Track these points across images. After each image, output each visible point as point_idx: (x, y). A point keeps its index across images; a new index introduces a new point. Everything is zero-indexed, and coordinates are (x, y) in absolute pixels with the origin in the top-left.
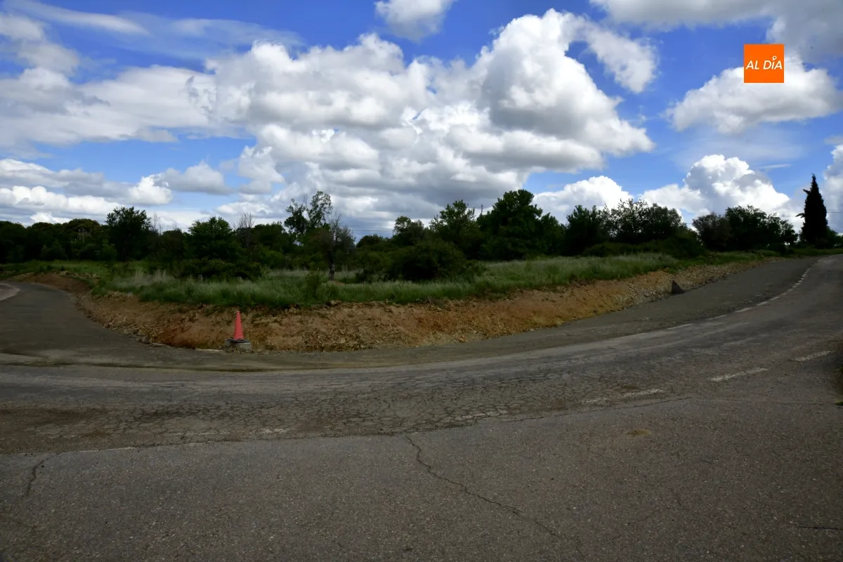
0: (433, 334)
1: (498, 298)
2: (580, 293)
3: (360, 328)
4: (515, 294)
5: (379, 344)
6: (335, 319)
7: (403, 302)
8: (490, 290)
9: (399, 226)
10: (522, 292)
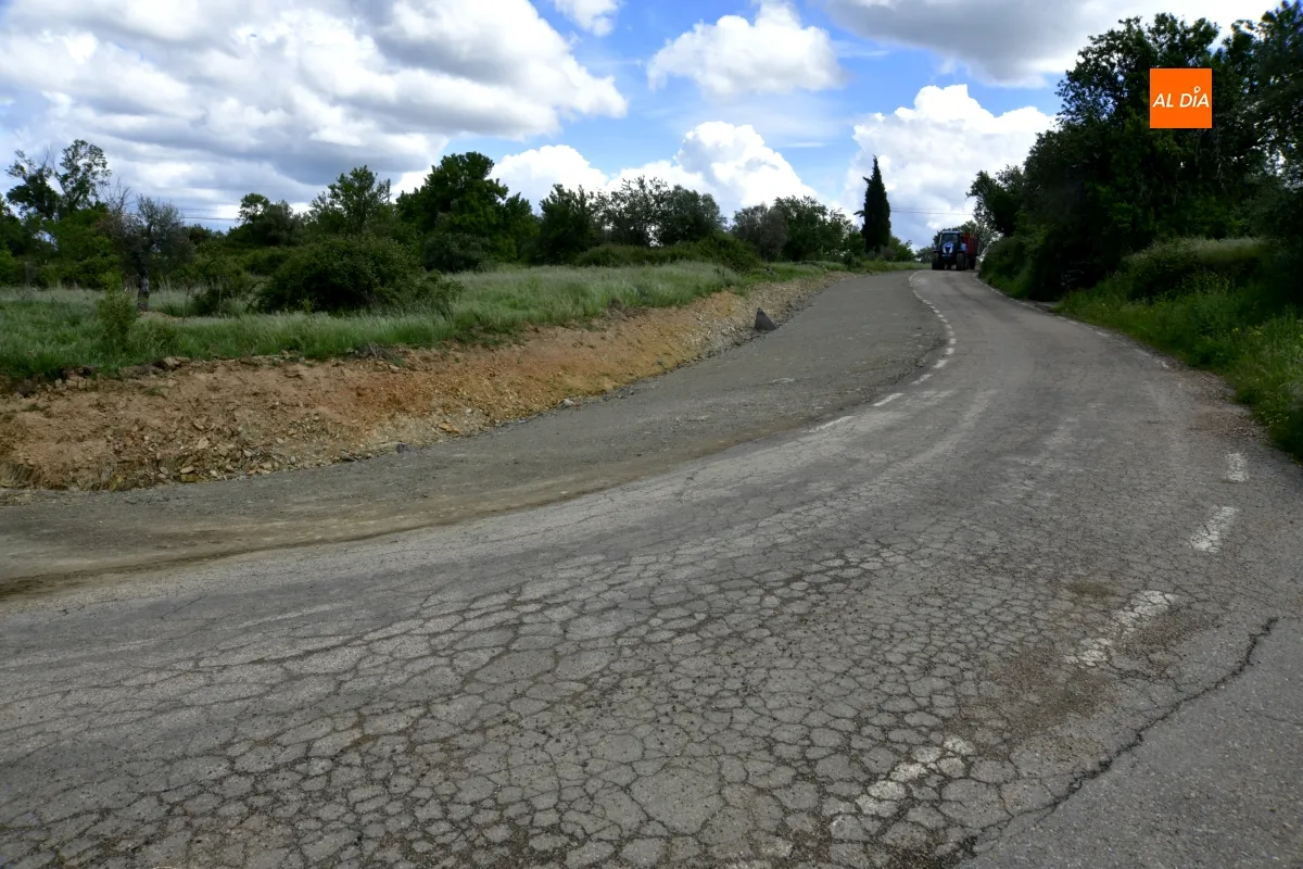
0: (390, 418)
1: (496, 343)
2: (629, 329)
3: (237, 414)
4: (527, 335)
5: (282, 446)
6: (180, 398)
7: (319, 357)
8: (481, 328)
9: (248, 210)
10: (536, 331)
